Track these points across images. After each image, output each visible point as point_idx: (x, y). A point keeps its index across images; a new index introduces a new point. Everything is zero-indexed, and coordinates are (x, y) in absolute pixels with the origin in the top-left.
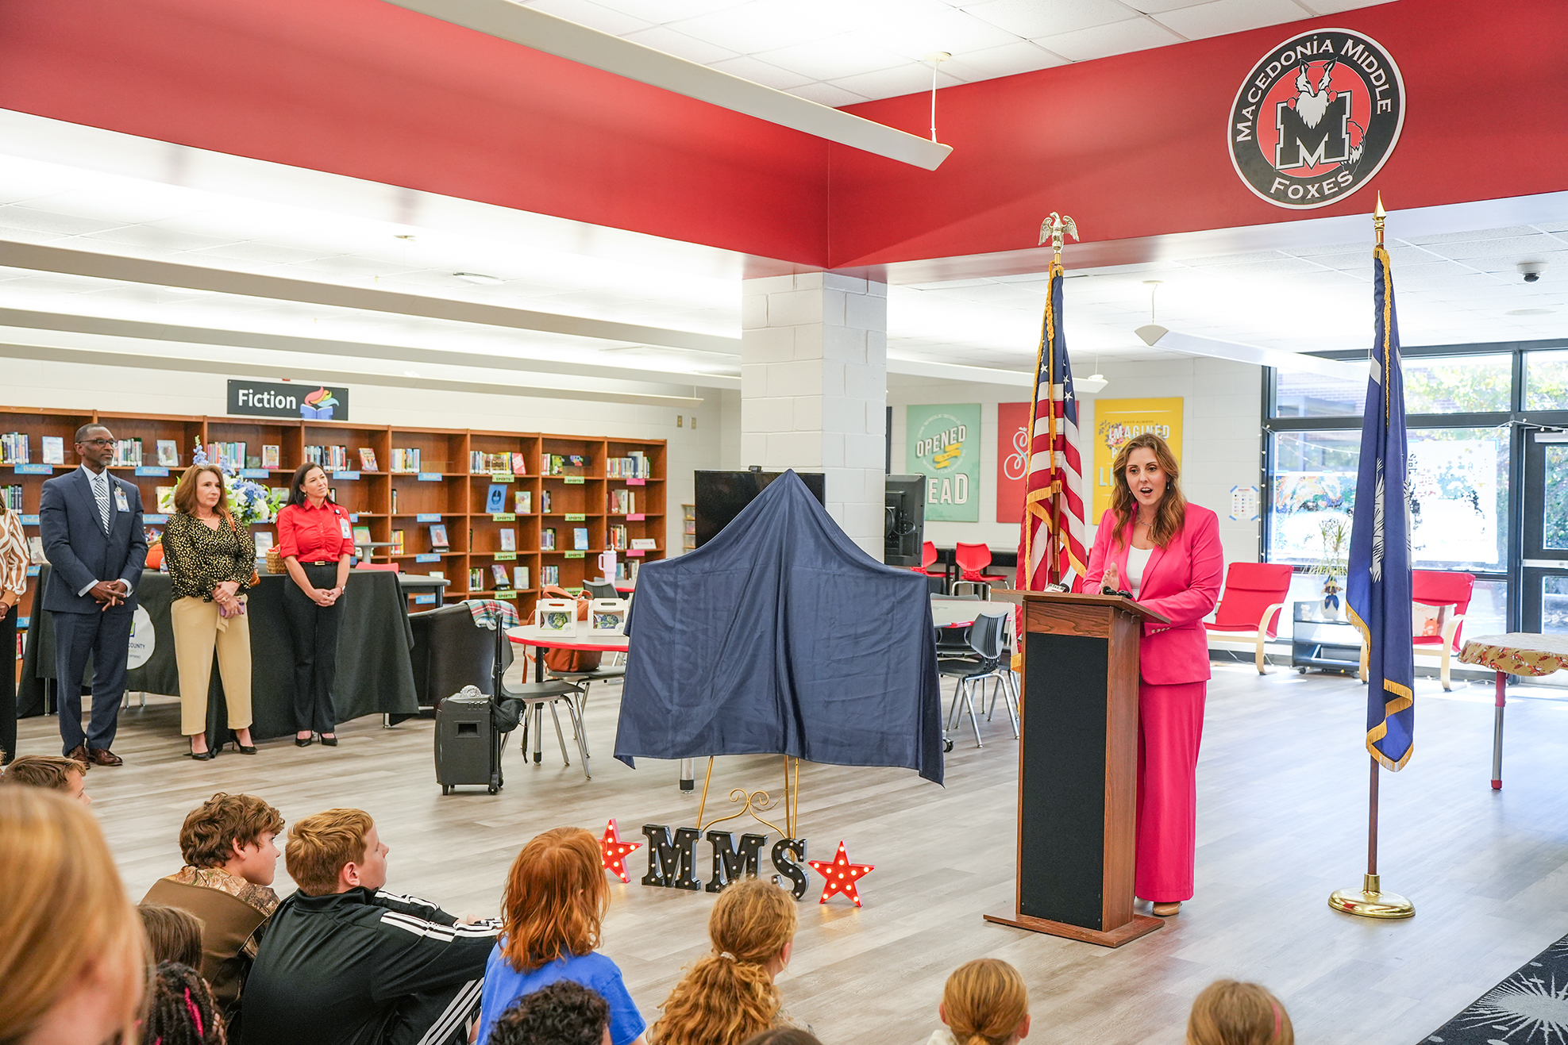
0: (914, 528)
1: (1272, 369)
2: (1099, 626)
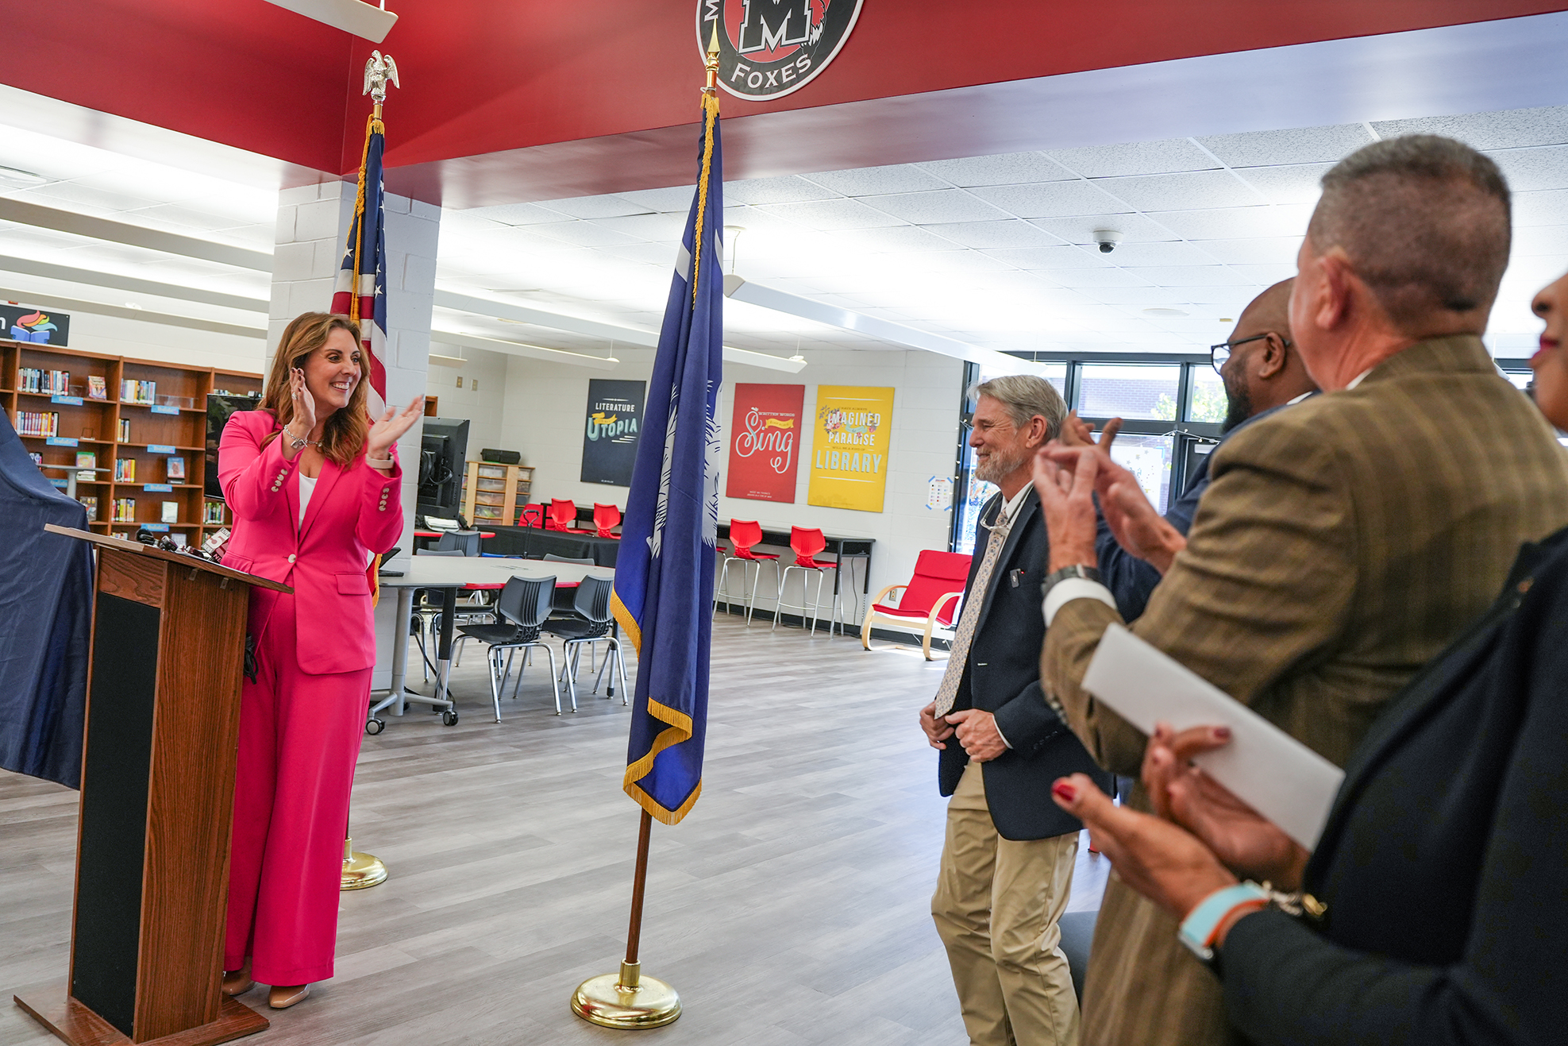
0: (451, 475)
1: (973, 365)
2: (156, 590)
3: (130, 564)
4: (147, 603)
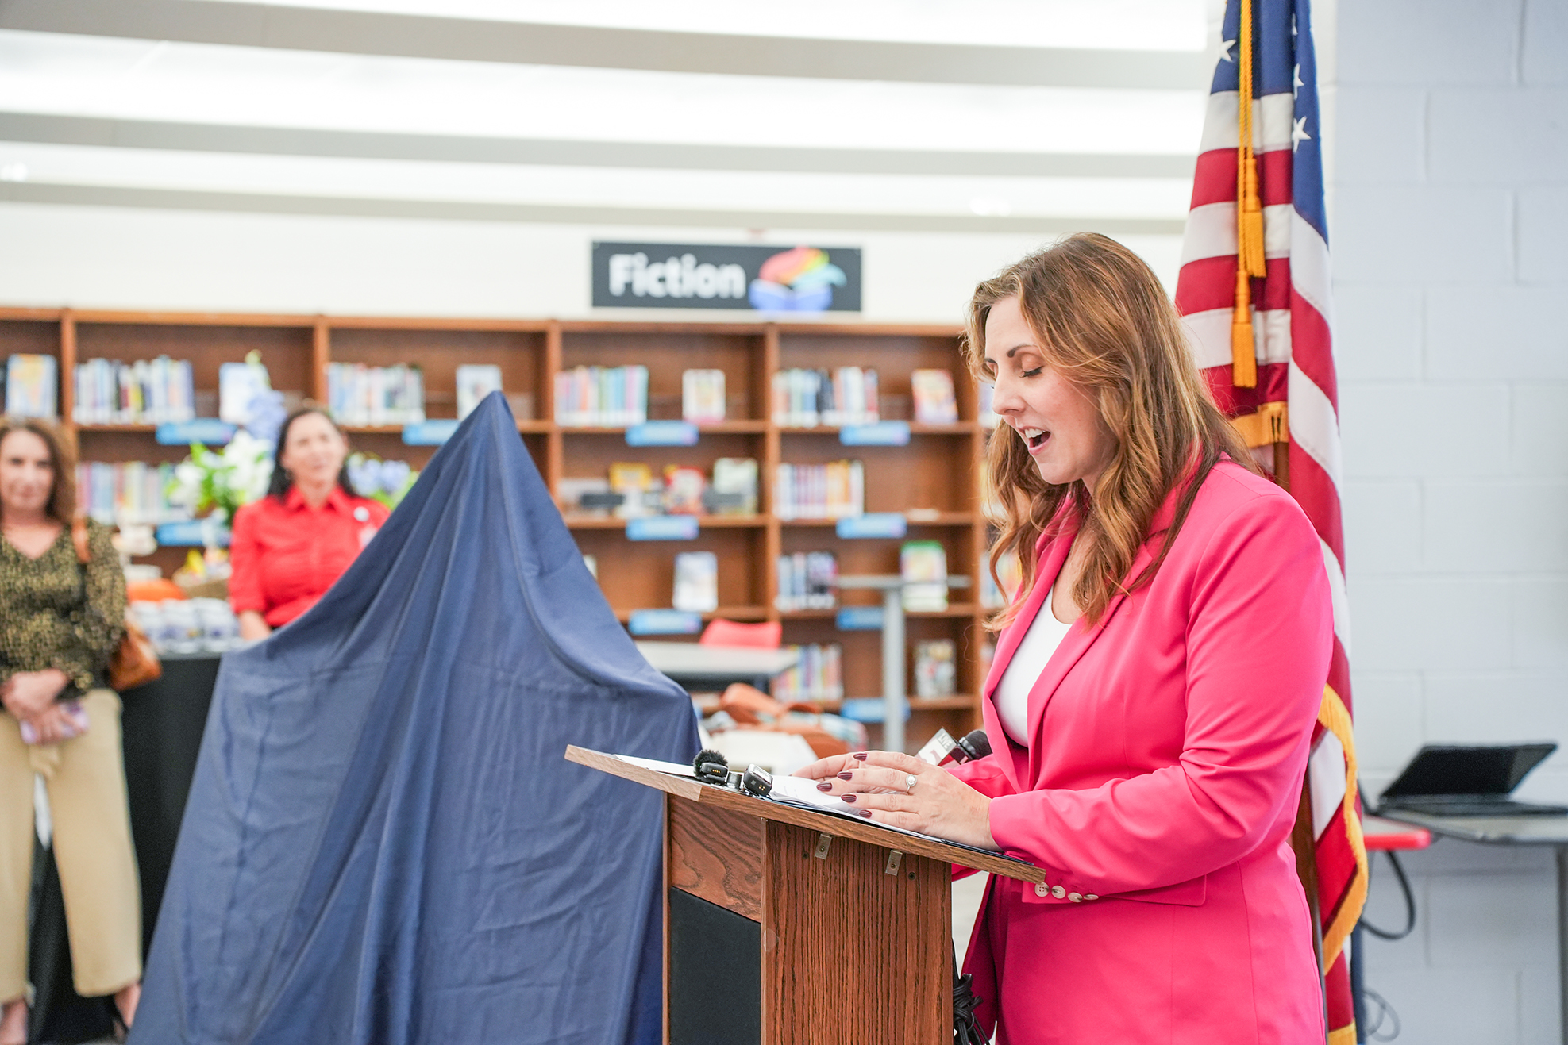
2: (754, 882)
3: (712, 825)
4: (741, 911)
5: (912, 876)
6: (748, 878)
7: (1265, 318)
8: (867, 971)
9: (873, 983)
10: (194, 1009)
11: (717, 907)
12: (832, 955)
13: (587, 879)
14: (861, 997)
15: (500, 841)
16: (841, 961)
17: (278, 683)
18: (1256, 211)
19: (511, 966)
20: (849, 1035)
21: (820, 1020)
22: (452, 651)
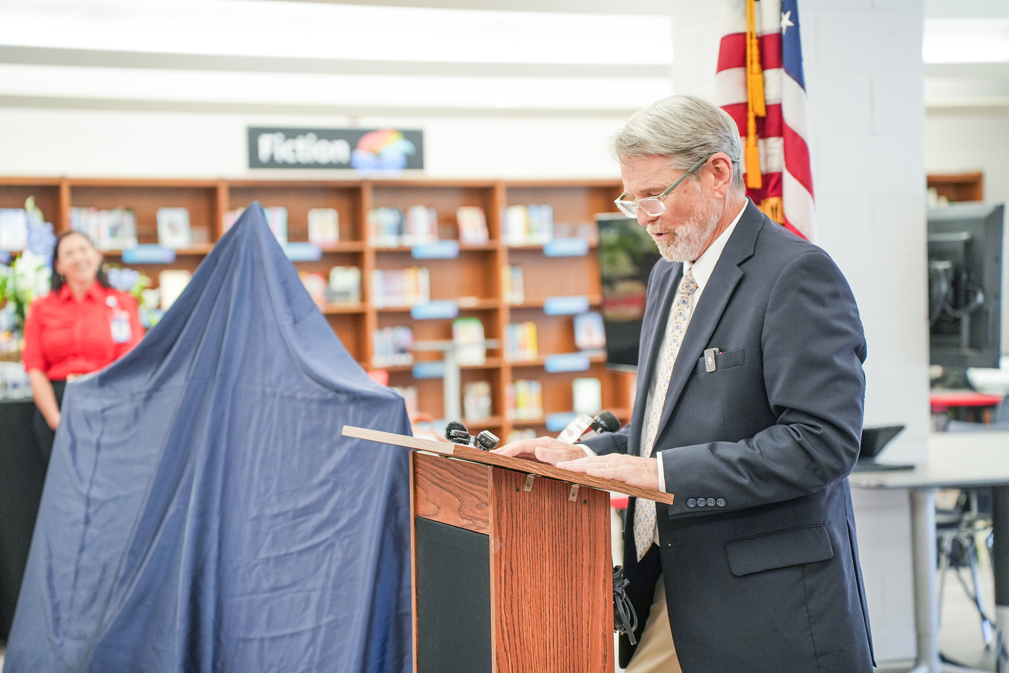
0: (980, 298)
2: (482, 509)
3: (450, 474)
4: (473, 528)
5: (585, 502)
6: (477, 507)
7: (765, 144)
8: (558, 564)
9: (562, 572)
10: (57, 620)
11: (453, 527)
12: (536, 555)
13: (336, 521)
14: (555, 581)
15: (274, 498)
16: (542, 558)
17: (108, 403)
18: (758, 73)
19: (286, 579)
20: (547, 606)
21: (529, 597)
22: (233, 376)
